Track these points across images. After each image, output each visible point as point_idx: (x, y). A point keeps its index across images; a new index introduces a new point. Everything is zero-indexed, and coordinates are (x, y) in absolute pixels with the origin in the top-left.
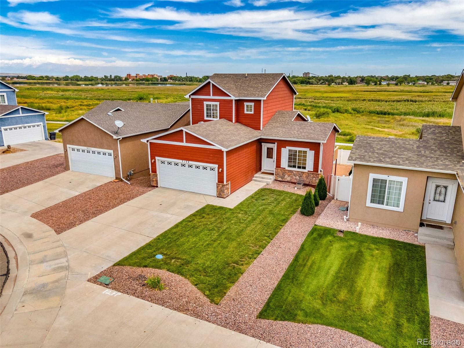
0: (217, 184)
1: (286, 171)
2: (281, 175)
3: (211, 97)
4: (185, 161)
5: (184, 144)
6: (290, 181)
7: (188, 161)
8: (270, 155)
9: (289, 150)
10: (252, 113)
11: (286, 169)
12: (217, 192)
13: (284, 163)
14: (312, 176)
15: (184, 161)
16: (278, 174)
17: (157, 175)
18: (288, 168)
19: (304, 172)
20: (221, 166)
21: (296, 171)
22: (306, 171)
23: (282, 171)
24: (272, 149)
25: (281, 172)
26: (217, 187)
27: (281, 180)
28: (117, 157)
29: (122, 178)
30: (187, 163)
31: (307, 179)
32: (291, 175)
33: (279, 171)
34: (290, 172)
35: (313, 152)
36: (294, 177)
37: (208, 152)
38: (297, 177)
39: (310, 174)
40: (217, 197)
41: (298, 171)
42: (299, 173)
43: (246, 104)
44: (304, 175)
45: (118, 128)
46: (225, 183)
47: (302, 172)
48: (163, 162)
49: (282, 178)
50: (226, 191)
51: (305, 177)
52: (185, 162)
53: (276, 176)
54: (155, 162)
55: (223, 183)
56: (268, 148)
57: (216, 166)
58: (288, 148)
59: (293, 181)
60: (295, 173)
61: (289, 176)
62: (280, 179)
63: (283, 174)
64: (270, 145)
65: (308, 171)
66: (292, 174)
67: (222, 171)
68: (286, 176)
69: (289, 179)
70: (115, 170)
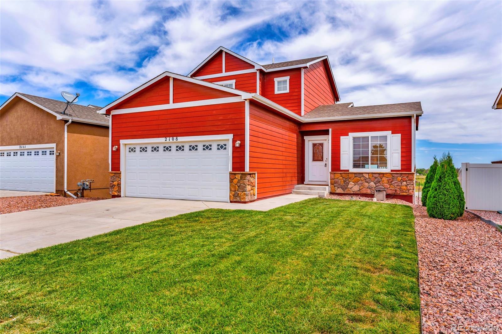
0: (231, 174)
1: (350, 176)
2: (342, 183)
3: (224, 74)
4: (171, 138)
5: (171, 105)
6: (359, 192)
7: (175, 138)
8: (318, 157)
9: (354, 138)
10: (288, 91)
11: (350, 171)
12: (231, 190)
13: (346, 163)
14: (400, 178)
15: (168, 138)
16: (335, 183)
17: (120, 173)
18: (352, 170)
19: (383, 174)
20: (239, 135)
21: (368, 173)
22: (387, 170)
23: (343, 175)
24: (322, 145)
25: (341, 178)
26: (231, 181)
27: (343, 192)
28: (61, 154)
29: (66, 190)
30: (175, 140)
31: (390, 185)
32: (360, 182)
33: (338, 175)
34: (358, 175)
35: (398, 136)
36: (366, 184)
37: (214, 112)
38: (372, 184)
39: (396, 175)
40: (231, 202)
41: (372, 173)
42: (374, 175)
43: (276, 80)
44: (384, 179)
45: (68, 102)
46: (247, 170)
47: (379, 174)
48: (132, 150)
49: (343, 189)
50: (249, 188)
51: (386, 181)
52: (171, 140)
53: (333, 186)
54: (118, 150)
55: (244, 171)
56: (314, 145)
57: (230, 137)
58: (352, 135)
59: (364, 192)
60: (367, 176)
61: (356, 183)
62: (339, 191)
63: (344, 181)
64: (318, 139)
65: (392, 171)
66: (362, 179)
67: (242, 146)
68: (351, 184)
69: (356, 188)
70: (56, 178)
